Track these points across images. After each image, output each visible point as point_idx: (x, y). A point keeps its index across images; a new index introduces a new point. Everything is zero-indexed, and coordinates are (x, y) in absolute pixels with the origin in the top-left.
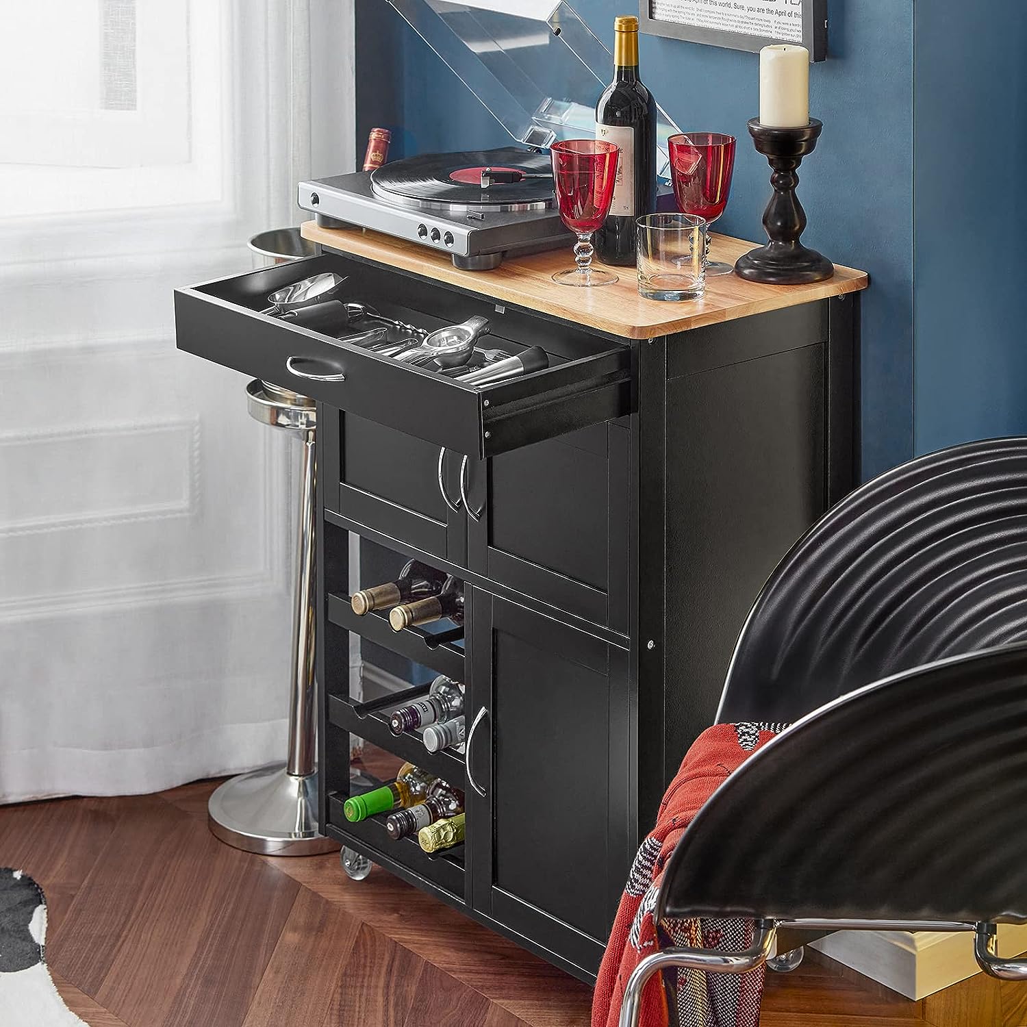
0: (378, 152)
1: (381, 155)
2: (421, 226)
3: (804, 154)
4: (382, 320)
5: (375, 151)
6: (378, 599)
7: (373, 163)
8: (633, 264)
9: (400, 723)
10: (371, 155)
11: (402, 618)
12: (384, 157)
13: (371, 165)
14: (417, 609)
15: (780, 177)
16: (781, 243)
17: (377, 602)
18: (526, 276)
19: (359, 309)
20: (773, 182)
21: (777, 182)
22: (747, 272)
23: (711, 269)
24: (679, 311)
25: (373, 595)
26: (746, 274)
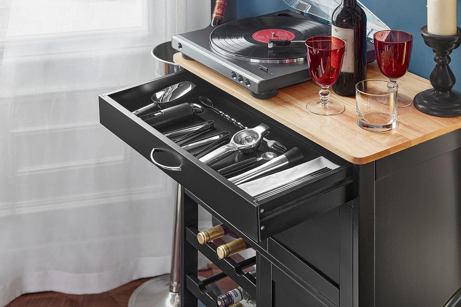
0: (220, 9)
1: (221, 10)
2: (233, 72)
3: (453, 49)
4: (213, 109)
5: (218, 9)
6: (211, 236)
7: (217, 14)
8: (353, 96)
9: (222, 303)
10: (216, 10)
11: (223, 252)
12: (223, 11)
13: (216, 15)
14: (232, 247)
15: (440, 59)
16: (440, 93)
17: (211, 237)
18: (291, 104)
19: (199, 108)
20: (435, 60)
21: (438, 61)
22: (420, 106)
23: (400, 100)
24: (382, 142)
25: (209, 234)
26: (420, 108)
